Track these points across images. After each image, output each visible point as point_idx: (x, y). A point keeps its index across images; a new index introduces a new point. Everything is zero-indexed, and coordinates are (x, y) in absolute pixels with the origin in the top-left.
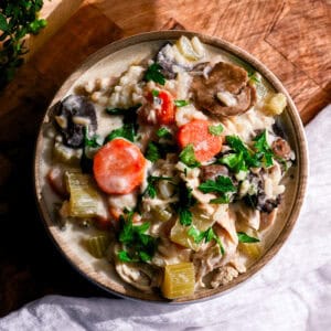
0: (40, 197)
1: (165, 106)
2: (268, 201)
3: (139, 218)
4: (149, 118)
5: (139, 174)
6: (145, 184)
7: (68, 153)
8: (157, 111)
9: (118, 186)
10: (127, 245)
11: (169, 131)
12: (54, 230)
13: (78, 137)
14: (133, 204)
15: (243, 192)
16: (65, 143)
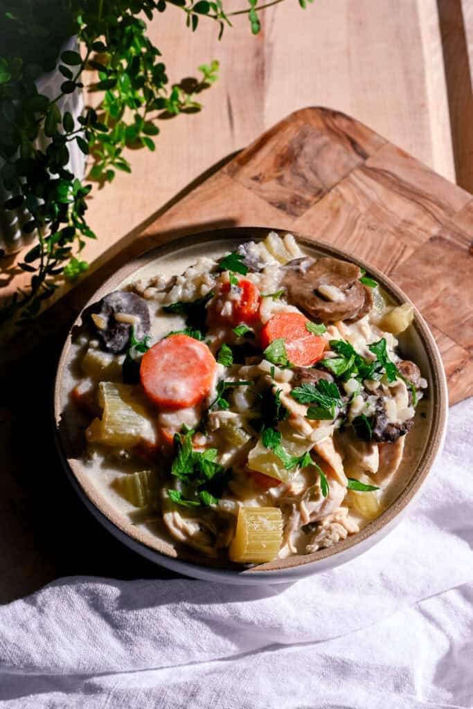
0: (59, 419)
1: (246, 297)
2: (391, 425)
3: (202, 440)
4: (223, 313)
5: (206, 377)
6: (214, 393)
7: (106, 359)
8: (234, 302)
9: (174, 390)
10: (184, 482)
11: (251, 329)
12: (75, 464)
13: (122, 339)
14: (195, 422)
15: (356, 411)
16: (102, 348)
